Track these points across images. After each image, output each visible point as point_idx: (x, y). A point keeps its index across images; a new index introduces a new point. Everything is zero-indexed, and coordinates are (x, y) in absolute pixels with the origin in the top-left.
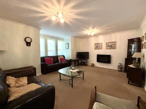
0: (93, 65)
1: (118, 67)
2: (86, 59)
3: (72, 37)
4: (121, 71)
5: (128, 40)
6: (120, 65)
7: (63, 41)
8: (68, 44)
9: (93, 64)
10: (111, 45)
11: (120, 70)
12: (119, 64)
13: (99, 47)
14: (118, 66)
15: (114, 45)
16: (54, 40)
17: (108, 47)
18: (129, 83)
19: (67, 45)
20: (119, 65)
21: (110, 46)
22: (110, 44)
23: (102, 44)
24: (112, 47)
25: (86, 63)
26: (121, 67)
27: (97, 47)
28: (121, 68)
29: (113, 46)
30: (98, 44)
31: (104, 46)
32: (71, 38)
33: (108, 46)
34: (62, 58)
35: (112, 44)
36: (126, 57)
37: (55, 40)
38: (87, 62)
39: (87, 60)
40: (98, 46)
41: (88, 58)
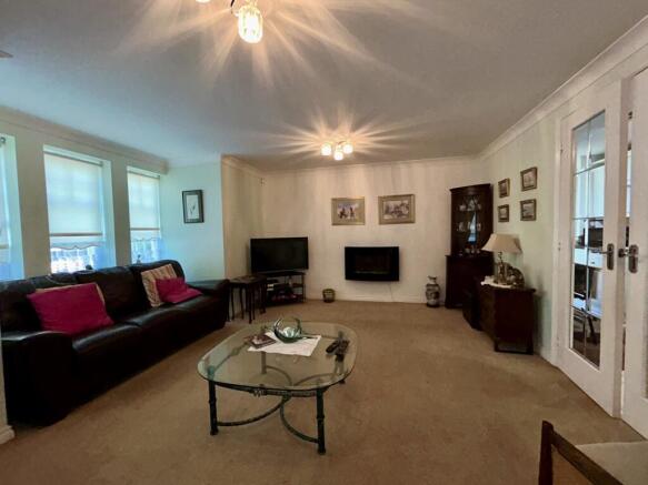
0: (329, 297)
1: (428, 290)
2: (299, 271)
3: (224, 156)
4: (436, 306)
5: (451, 190)
6: (432, 283)
7: (164, 177)
8: (200, 193)
9: (332, 291)
10: (397, 207)
11: (432, 301)
12: (431, 278)
13: (352, 214)
14: (425, 289)
15: (407, 208)
16: (97, 161)
17: (386, 217)
18: (497, 350)
19: (193, 200)
20: (428, 285)
21: (395, 212)
22: (392, 204)
23: (362, 202)
24: (401, 214)
25: (298, 291)
26: (437, 288)
27: (342, 214)
28: (437, 295)
29: (404, 210)
30: (347, 202)
31: (372, 211)
32: (222, 163)
33: (387, 212)
34: (169, 277)
35: (402, 205)
36: (449, 253)
37: (108, 164)
38: (302, 286)
39: (303, 274)
40: (348, 211)
41: (305, 265)
